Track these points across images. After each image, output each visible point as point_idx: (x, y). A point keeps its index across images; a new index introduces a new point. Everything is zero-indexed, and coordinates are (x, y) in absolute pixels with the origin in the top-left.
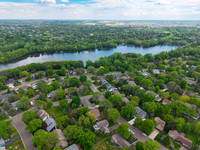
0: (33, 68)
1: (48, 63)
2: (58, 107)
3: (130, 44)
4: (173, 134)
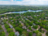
3: (31, 10)
4: (42, 29)
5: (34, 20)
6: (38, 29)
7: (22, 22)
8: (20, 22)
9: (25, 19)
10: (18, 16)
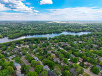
0: (26, 40)
1: (32, 38)
2: (39, 54)
4: (85, 63)
5: (73, 50)
6: (78, 63)
7: (52, 52)
8: (49, 52)
9: (57, 48)
10: (45, 42)
